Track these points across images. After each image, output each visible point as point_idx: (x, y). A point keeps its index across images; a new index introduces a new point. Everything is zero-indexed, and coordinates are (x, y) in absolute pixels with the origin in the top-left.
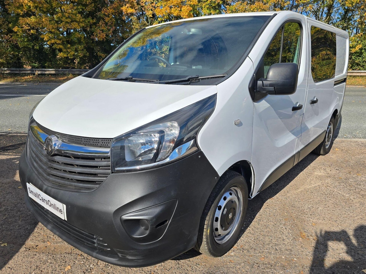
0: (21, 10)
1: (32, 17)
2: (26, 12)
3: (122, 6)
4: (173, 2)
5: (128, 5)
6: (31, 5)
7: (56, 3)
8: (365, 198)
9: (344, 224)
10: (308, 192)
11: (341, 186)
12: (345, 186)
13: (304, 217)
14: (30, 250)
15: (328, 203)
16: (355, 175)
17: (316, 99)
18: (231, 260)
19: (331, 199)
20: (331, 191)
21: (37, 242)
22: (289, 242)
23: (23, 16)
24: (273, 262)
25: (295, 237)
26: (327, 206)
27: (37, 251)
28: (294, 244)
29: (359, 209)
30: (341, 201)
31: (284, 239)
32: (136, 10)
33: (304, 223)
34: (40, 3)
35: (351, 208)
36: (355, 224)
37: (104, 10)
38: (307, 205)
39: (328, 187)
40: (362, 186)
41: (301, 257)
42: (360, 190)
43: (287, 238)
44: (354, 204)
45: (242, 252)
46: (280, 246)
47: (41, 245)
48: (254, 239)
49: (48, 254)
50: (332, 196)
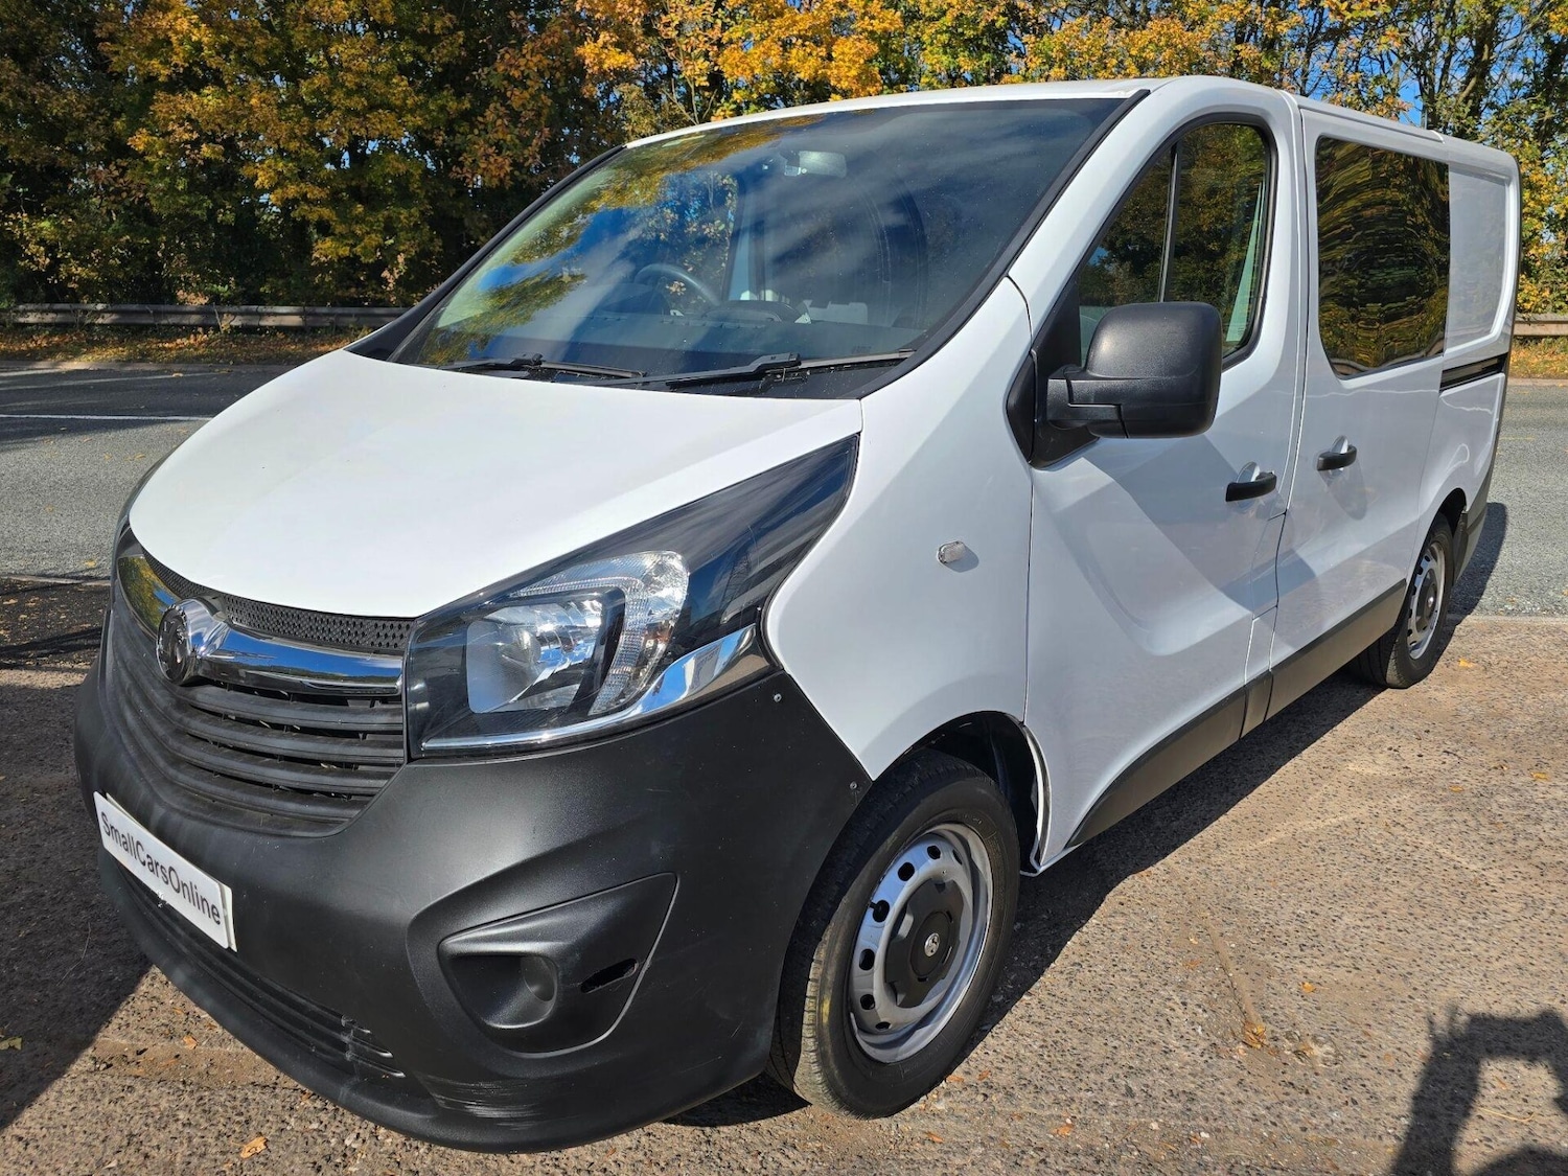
0: (161, 63)
1: (206, 91)
2: (181, 70)
3: (581, 42)
4: (795, 23)
5: (604, 37)
6: (205, 39)
7: (305, 31)
8: (1549, 878)
9: (1441, 989)
10: (1303, 849)
11: (1454, 826)
12: (1472, 823)
13: (1269, 957)
14: (111, 1070)
15: (1386, 898)
16: (1522, 779)
17: (1349, 448)
18: (931, 1130)
19: (1402, 881)
20: (1405, 847)
21: (143, 1035)
22: (1187, 1063)
23: (172, 86)
24: (1107, 1145)
25: (1218, 1042)
26: (1376, 911)
27: (139, 1071)
28: (1209, 1072)
29: (1515, 924)
30: (1445, 891)
31: (1171, 1047)
32: (637, 56)
33: (1266, 981)
34: (238, 31)
35: (1483, 921)
36: (1489, 992)
37: (507, 56)
38: (1292, 902)
39: (1398, 830)
40: (1547, 827)
41: (1231, 1128)
42: (1533, 845)
43: (1185, 1043)
44: (1496, 904)
45: (980, 1098)
46: (1149, 1079)
47: (159, 1049)
48: (1042, 1047)
49: (181, 1086)
50: (1409, 866)
